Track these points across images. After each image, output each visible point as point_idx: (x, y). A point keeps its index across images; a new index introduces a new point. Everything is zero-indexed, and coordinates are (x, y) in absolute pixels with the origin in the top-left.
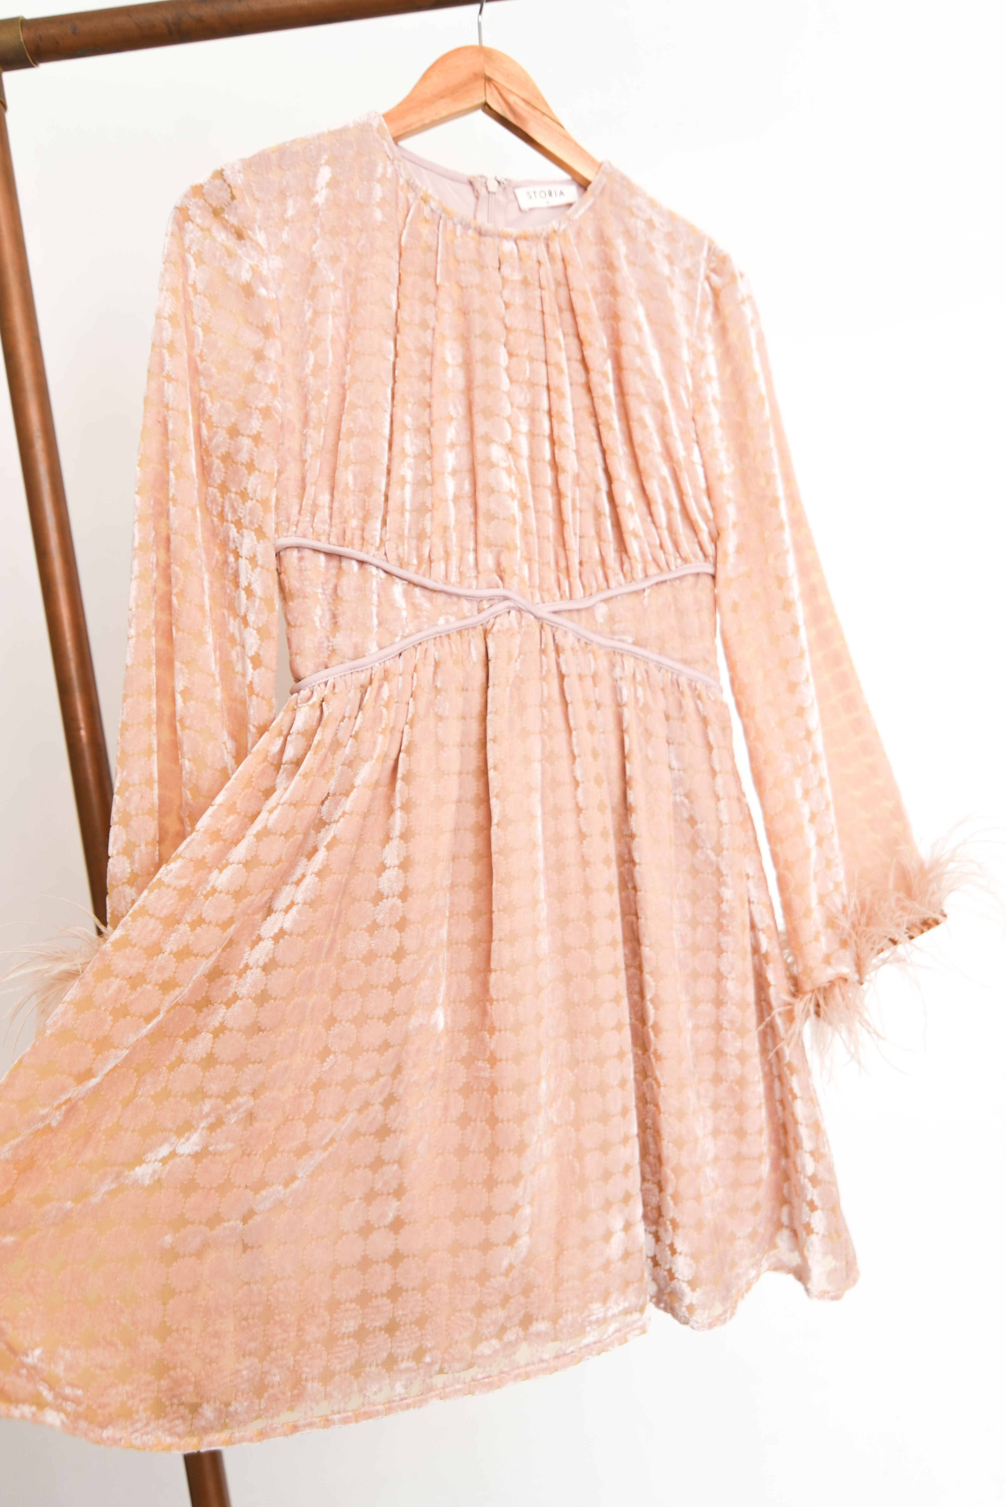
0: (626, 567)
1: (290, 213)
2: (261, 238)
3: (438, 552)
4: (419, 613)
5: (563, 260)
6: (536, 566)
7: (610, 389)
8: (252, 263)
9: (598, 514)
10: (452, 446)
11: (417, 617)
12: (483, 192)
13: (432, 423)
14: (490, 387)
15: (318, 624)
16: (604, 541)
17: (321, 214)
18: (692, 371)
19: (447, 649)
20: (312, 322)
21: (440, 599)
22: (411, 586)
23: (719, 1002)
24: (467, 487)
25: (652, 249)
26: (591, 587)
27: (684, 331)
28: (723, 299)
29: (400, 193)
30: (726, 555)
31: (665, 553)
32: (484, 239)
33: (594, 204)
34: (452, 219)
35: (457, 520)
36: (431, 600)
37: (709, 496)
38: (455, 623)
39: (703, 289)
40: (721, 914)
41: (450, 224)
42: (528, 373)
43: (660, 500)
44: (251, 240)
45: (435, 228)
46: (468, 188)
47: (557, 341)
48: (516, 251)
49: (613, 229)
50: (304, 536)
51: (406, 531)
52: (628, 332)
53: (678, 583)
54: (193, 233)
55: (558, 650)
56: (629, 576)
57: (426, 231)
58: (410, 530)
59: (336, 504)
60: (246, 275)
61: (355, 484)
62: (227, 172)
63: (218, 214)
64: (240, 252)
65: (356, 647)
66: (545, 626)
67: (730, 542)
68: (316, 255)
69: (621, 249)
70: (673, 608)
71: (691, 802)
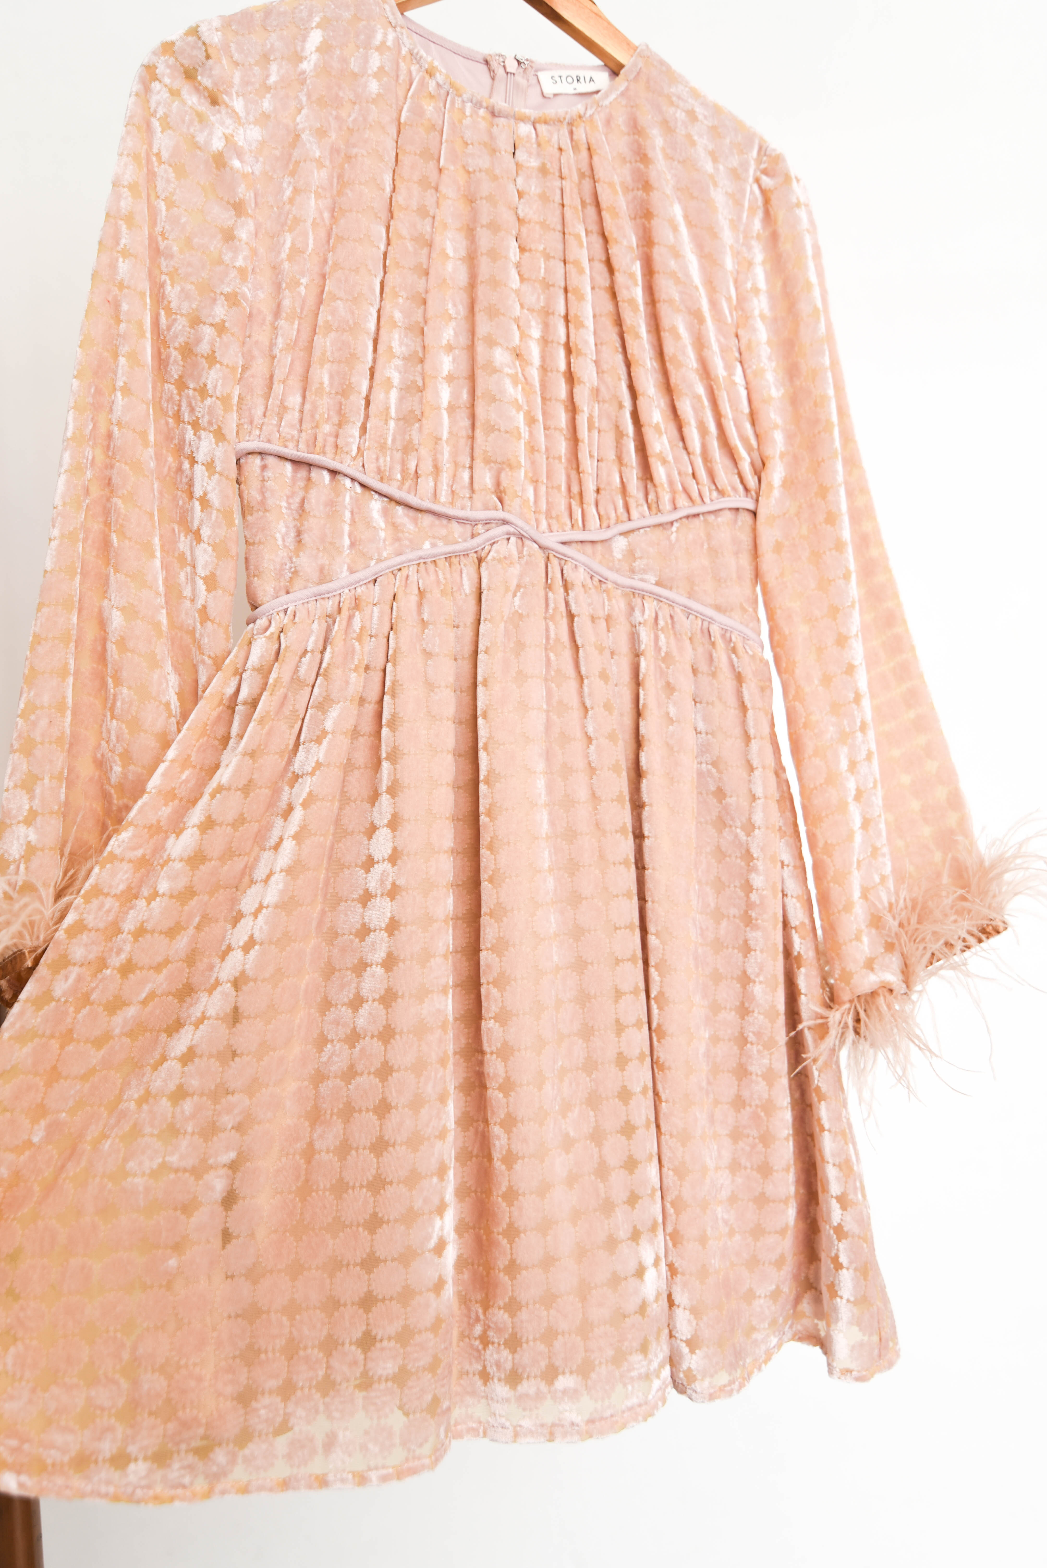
0: (651, 496)
1: (273, 79)
2: (238, 104)
3: (426, 467)
4: (400, 535)
5: (589, 149)
6: (543, 489)
7: (638, 293)
8: (226, 131)
9: (620, 434)
10: (450, 348)
11: (398, 539)
12: (500, 72)
13: (426, 322)
14: (495, 283)
15: (280, 542)
16: (626, 465)
17: (308, 81)
18: (736, 282)
19: (433, 577)
20: (292, 201)
21: (426, 519)
22: (393, 503)
23: (744, 1011)
24: (465, 395)
25: (693, 143)
26: (609, 519)
27: (727, 236)
28: (775, 204)
29: (402, 64)
30: (770, 488)
31: (698, 484)
32: (497, 120)
33: (627, 89)
34: (460, 96)
35: (450, 433)
36: (415, 521)
37: (753, 424)
38: (443, 548)
39: (752, 192)
40: (750, 905)
41: (458, 101)
42: (542, 271)
43: (693, 423)
44: (227, 106)
45: (442, 105)
46: (483, 68)
47: (578, 237)
48: (534, 135)
49: (648, 119)
50: (269, 441)
51: (389, 441)
52: (662, 232)
53: (711, 518)
54: (159, 94)
55: (566, 587)
56: (654, 507)
57: (429, 108)
58: (394, 440)
59: (307, 407)
60: (218, 144)
61: (331, 384)
62: (203, 29)
63: (190, 75)
64: (212, 118)
65: (321, 570)
66: (551, 557)
67: (777, 474)
68: (300, 126)
69: (657, 140)
70: (706, 546)
71: (720, 772)
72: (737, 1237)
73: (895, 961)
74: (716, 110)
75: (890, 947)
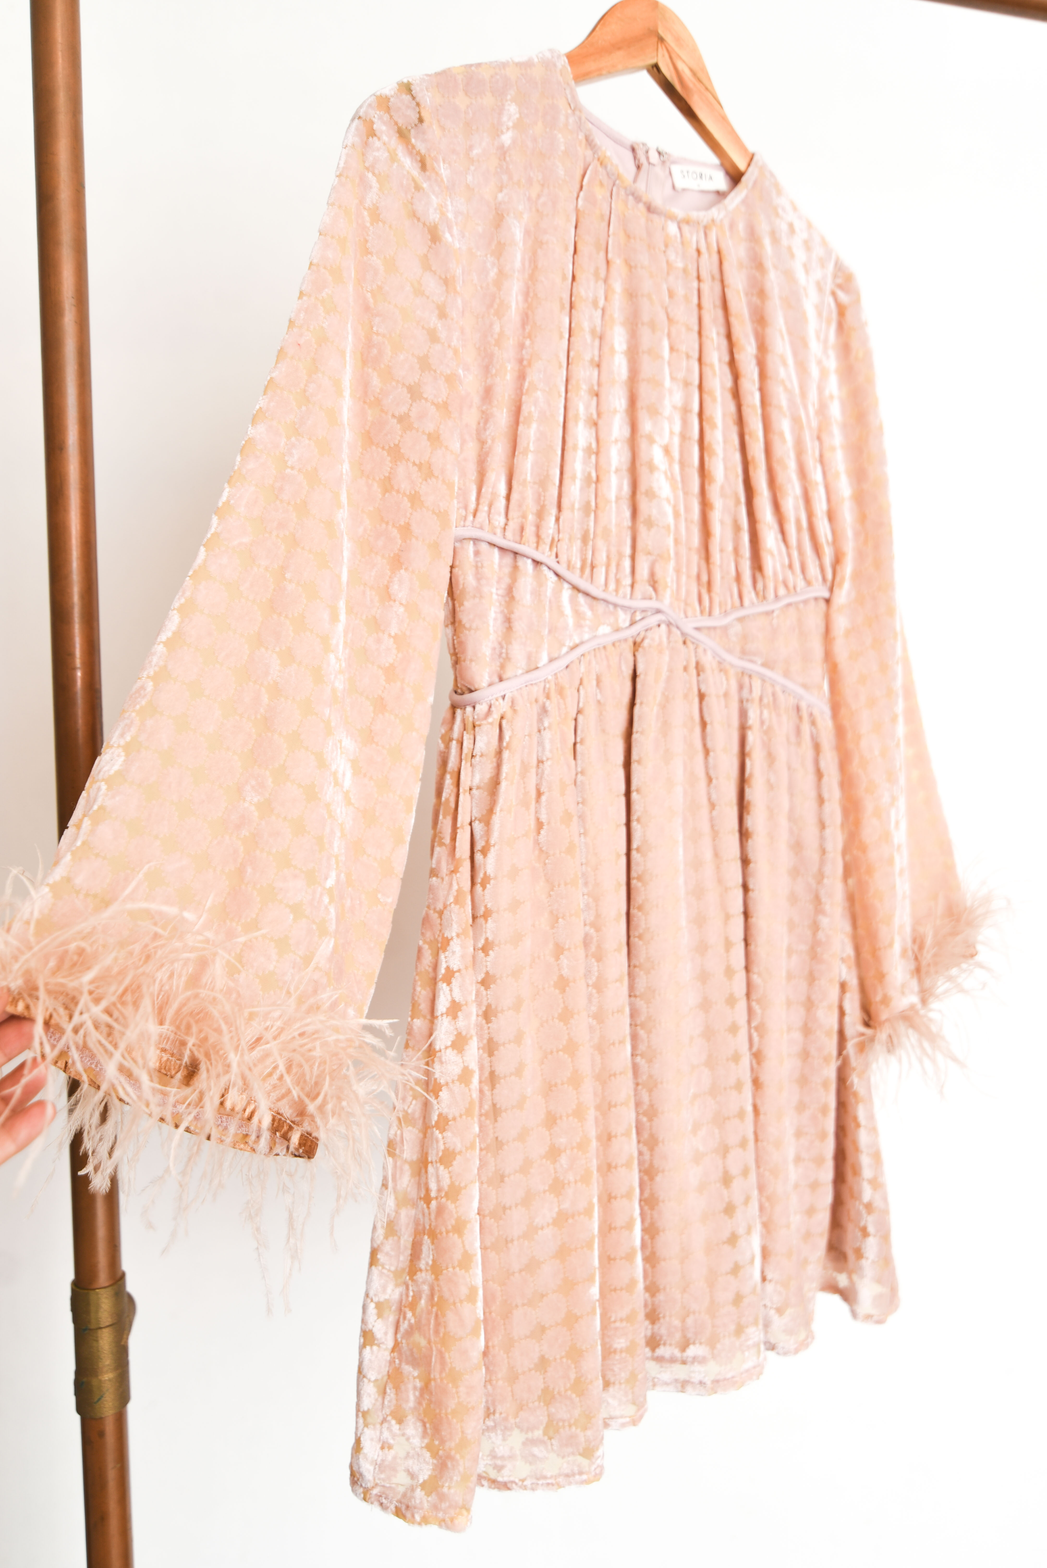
0: (760, 586)
1: (476, 151)
2: (445, 173)
4: (583, 622)
5: (719, 250)
6: (683, 580)
7: (757, 398)
8: (439, 202)
9: (737, 528)
11: (581, 626)
12: (643, 160)
13: (600, 415)
14: (654, 381)
15: (490, 628)
16: (741, 557)
17: (508, 159)
18: (819, 388)
19: (605, 662)
20: (497, 283)
21: (601, 607)
22: (576, 591)
23: (807, 1031)
25: (792, 256)
26: (727, 605)
27: (814, 345)
28: (848, 317)
29: (578, 149)
31: (793, 575)
32: (652, 216)
33: (745, 203)
34: (625, 187)
35: (617, 523)
36: (591, 608)
37: (831, 520)
38: (611, 634)
39: (829, 305)
42: (684, 370)
43: (793, 519)
44: (436, 172)
45: (608, 195)
46: (629, 154)
47: (711, 339)
48: (679, 235)
49: (763, 228)
50: (482, 528)
51: (575, 531)
53: (801, 607)
54: (378, 152)
55: (698, 669)
56: (761, 596)
57: (600, 197)
58: (578, 530)
59: (515, 496)
60: (433, 216)
61: (533, 476)
62: (416, 86)
63: (402, 134)
64: (425, 185)
65: (530, 658)
68: (504, 207)
69: (769, 250)
70: (798, 631)
73: (916, 985)
74: (809, 225)
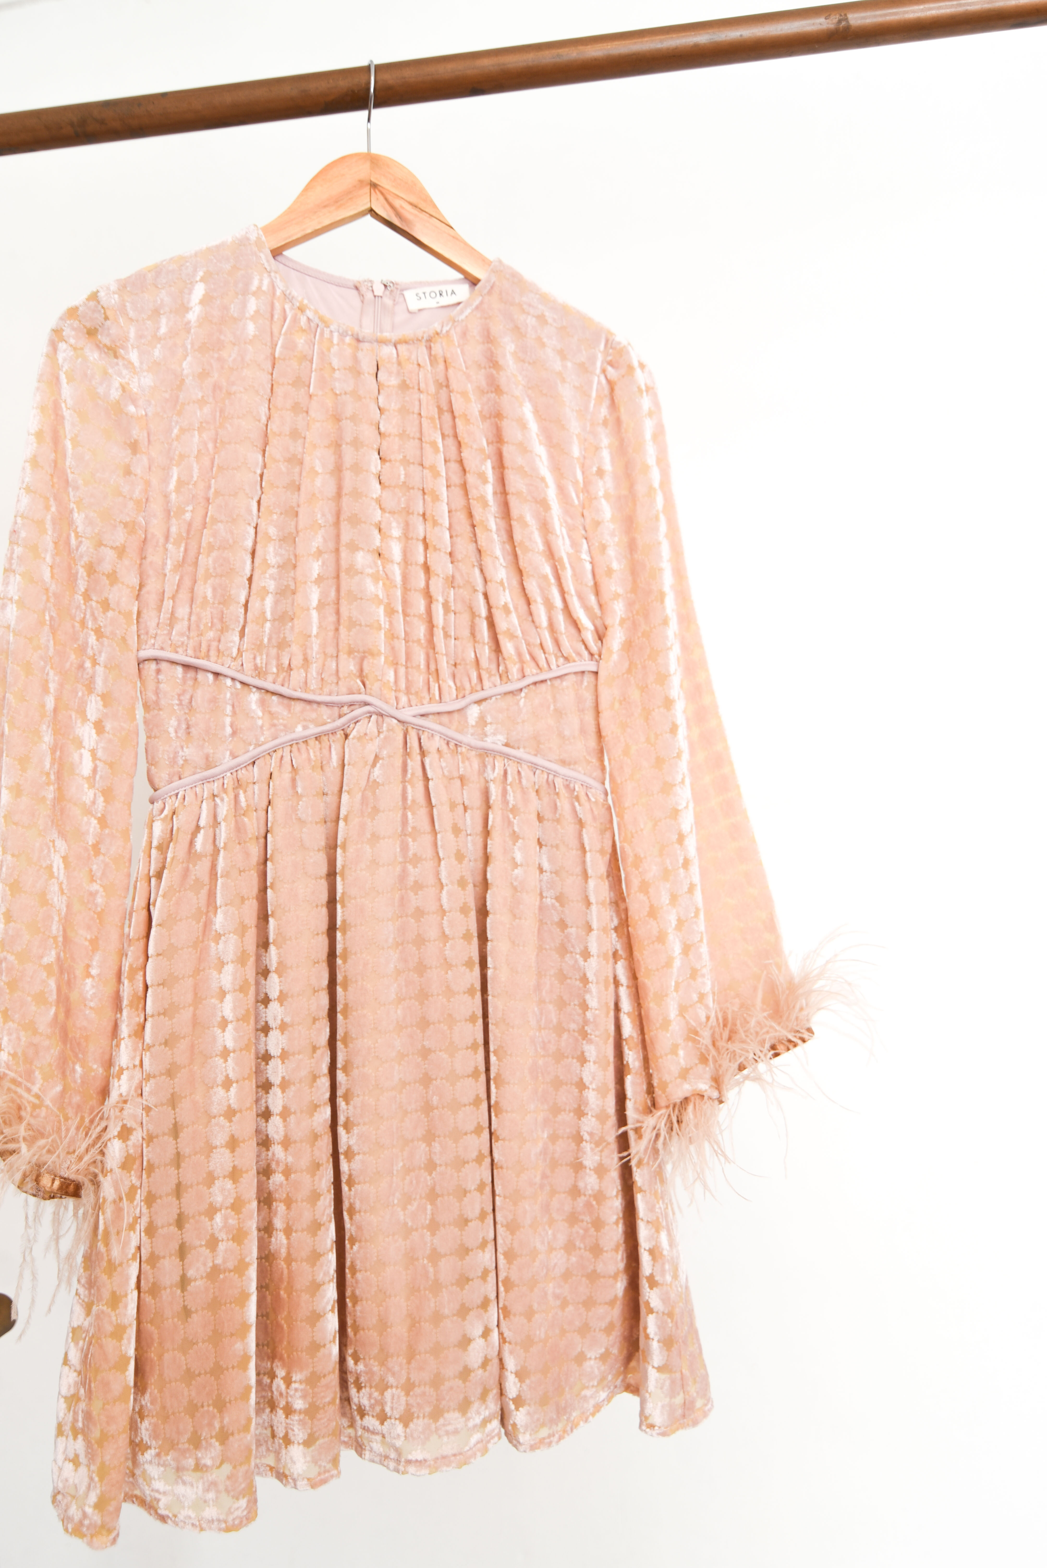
1: (163, 330)
2: (133, 356)
3: (297, 661)
4: (275, 721)
5: (445, 362)
6: (402, 671)
7: (487, 490)
8: (123, 381)
9: (474, 616)
10: (319, 554)
11: (274, 725)
12: (369, 296)
13: (297, 532)
14: (357, 494)
15: (173, 735)
16: (478, 642)
17: (192, 331)
18: (583, 466)
19: (304, 756)
20: (178, 438)
21: (298, 707)
22: (269, 695)
23: (580, 1113)
24: (333, 594)
26: (464, 689)
27: (575, 426)
28: (618, 392)
30: (611, 652)
31: (545, 653)
32: (361, 345)
33: (482, 303)
34: (328, 327)
35: (320, 627)
37: (597, 593)
38: (313, 730)
39: (599, 383)
40: (586, 1022)
41: (327, 332)
42: (402, 477)
43: (539, 600)
44: (123, 358)
45: (312, 336)
46: (353, 293)
47: (434, 444)
49: (500, 328)
50: (162, 649)
51: (266, 640)
52: (511, 431)
53: (558, 682)
54: (65, 352)
55: (423, 753)
56: (504, 676)
57: (301, 341)
58: (270, 639)
59: (193, 618)
60: (115, 394)
61: (214, 596)
62: (102, 294)
63: (91, 335)
64: (111, 371)
65: (207, 757)
66: (410, 729)
67: (617, 638)
68: (185, 372)
69: (508, 347)
70: (552, 707)
71: (562, 905)
72: (571, 1308)
73: (707, 1071)
74: (564, 310)
75: (704, 1059)
